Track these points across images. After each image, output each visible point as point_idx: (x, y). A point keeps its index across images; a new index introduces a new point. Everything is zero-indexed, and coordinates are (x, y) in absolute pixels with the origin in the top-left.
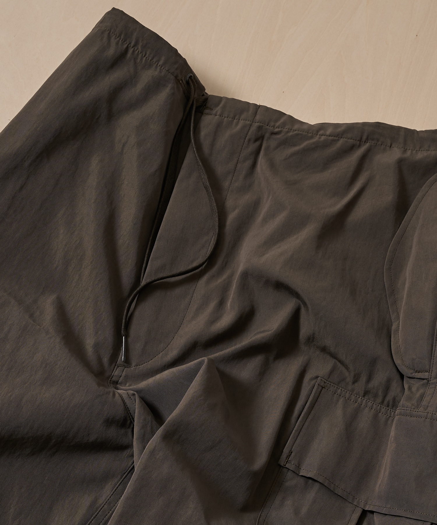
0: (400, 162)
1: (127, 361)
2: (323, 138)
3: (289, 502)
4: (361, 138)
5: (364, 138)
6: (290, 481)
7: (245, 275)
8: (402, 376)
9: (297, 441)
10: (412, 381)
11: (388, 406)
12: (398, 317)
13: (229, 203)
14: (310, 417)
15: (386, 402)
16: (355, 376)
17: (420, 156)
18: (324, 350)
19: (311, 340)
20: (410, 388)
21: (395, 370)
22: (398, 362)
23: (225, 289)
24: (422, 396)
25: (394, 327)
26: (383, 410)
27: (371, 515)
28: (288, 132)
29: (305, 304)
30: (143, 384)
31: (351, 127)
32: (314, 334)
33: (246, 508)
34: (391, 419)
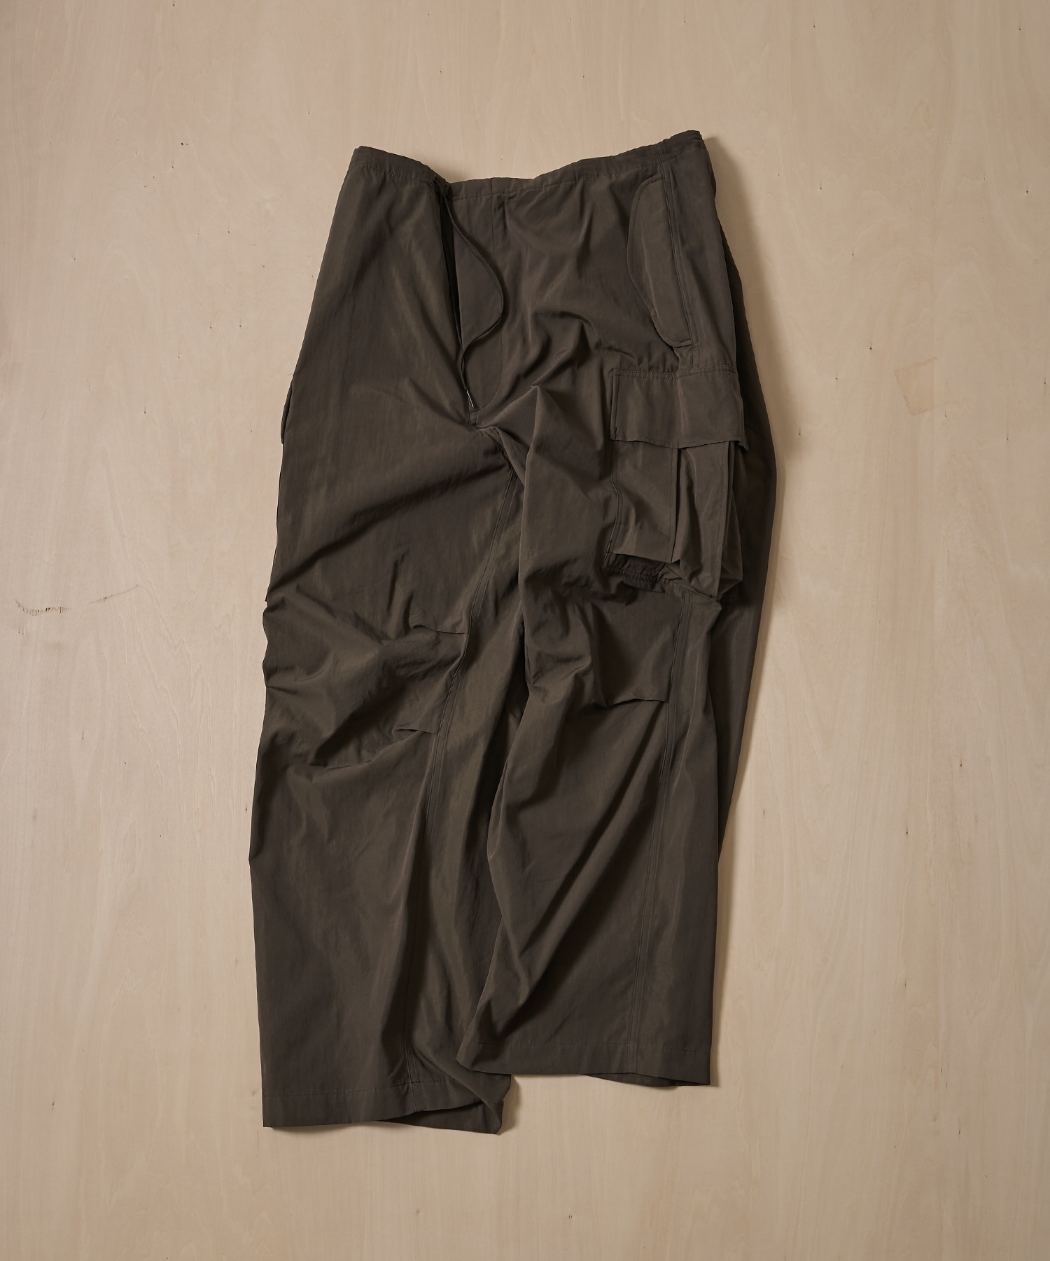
0: (611, 187)
1: (476, 406)
2: (548, 188)
3: (627, 462)
4: (575, 178)
5: (577, 177)
6: (623, 448)
7: (536, 316)
8: (671, 348)
9: (617, 419)
10: (680, 350)
11: (669, 372)
12: (653, 306)
13: (500, 264)
14: (619, 399)
15: (666, 370)
16: (639, 360)
17: (623, 177)
18: (610, 348)
19: (598, 345)
20: (681, 355)
21: (665, 346)
22: (665, 339)
23: (523, 329)
24: (692, 358)
25: (652, 314)
26: (666, 376)
27: (685, 450)
28: (521, 193)
29: (586, 321)
30: (497, 418)
31: (565, 170)
32: (600, 340)
33: (602, 477)
34: (674, 380)
